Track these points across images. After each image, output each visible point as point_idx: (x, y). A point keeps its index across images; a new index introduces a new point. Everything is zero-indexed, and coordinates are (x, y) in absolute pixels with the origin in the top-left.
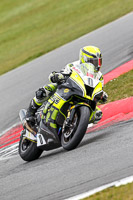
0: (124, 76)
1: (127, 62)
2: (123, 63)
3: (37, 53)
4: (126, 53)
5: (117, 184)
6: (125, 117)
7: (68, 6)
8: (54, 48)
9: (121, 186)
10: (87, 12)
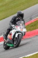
0: (28, 25)
1: (29, 21)
2: (28, 21)
3: (4, 18)
4: (29, 18)
5: (26, 56)
6: (28, 37)
7: (12, 5)
8: (8, 17)
9: (27, 57)
10: (18, 6)
